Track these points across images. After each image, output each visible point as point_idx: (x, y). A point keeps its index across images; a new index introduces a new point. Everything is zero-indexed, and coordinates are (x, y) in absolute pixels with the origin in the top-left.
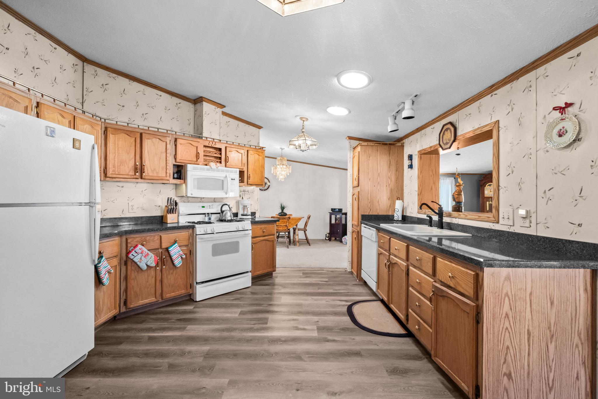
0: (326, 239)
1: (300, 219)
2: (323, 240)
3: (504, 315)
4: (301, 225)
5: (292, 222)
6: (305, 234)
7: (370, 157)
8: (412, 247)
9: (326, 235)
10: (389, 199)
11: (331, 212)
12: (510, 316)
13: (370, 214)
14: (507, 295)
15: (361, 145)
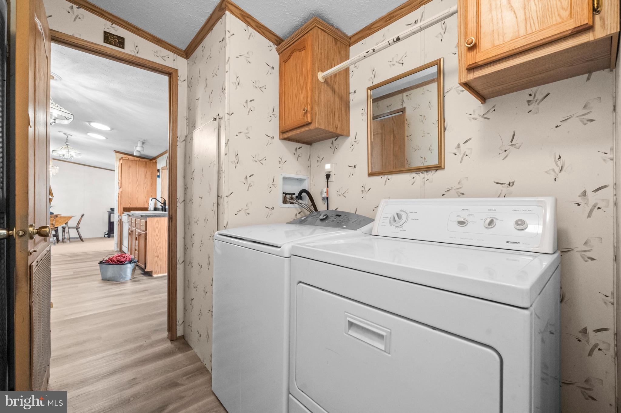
0: (105, 237)
1: (70, 217)
2: (101, 238)
3: (156, 235)
4: (72, 223)
5: (60, 221)
6: (78, 232)
7: (130, 168)
8: (138, 219)
9: (105, 233)
10: (145, 197)
11: (111, 211)
12: (158, 235)
13: (130, 207)
14: (157, 227)
15: (123, 159)
